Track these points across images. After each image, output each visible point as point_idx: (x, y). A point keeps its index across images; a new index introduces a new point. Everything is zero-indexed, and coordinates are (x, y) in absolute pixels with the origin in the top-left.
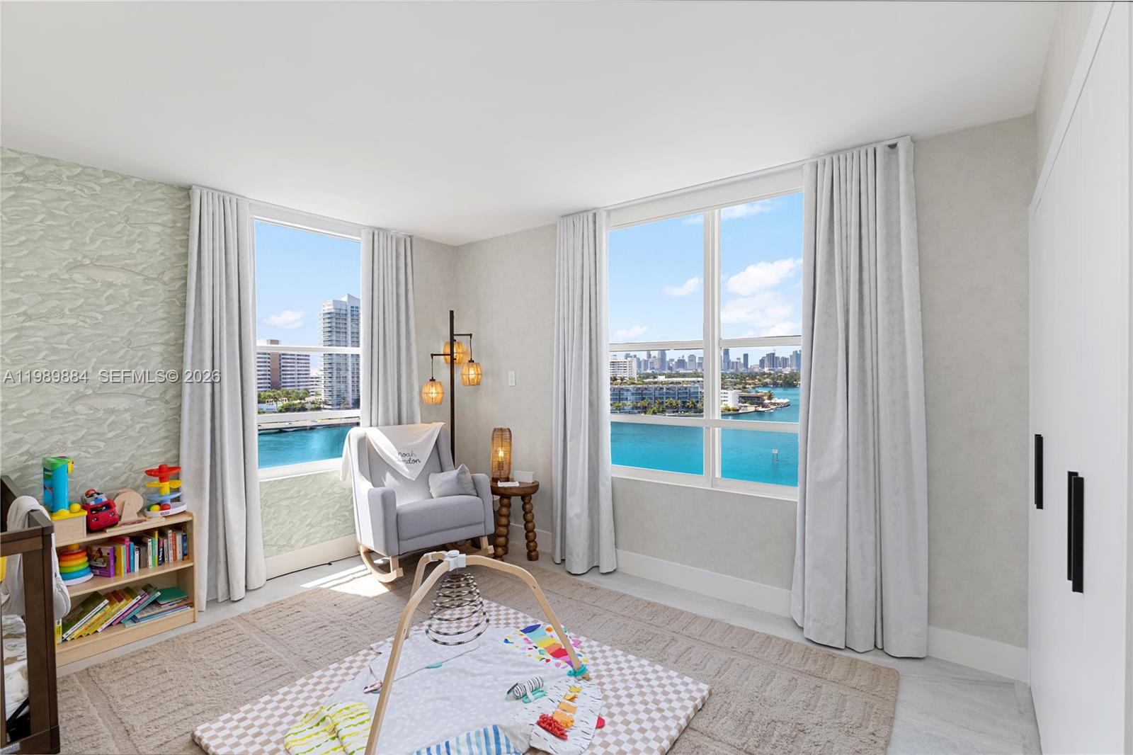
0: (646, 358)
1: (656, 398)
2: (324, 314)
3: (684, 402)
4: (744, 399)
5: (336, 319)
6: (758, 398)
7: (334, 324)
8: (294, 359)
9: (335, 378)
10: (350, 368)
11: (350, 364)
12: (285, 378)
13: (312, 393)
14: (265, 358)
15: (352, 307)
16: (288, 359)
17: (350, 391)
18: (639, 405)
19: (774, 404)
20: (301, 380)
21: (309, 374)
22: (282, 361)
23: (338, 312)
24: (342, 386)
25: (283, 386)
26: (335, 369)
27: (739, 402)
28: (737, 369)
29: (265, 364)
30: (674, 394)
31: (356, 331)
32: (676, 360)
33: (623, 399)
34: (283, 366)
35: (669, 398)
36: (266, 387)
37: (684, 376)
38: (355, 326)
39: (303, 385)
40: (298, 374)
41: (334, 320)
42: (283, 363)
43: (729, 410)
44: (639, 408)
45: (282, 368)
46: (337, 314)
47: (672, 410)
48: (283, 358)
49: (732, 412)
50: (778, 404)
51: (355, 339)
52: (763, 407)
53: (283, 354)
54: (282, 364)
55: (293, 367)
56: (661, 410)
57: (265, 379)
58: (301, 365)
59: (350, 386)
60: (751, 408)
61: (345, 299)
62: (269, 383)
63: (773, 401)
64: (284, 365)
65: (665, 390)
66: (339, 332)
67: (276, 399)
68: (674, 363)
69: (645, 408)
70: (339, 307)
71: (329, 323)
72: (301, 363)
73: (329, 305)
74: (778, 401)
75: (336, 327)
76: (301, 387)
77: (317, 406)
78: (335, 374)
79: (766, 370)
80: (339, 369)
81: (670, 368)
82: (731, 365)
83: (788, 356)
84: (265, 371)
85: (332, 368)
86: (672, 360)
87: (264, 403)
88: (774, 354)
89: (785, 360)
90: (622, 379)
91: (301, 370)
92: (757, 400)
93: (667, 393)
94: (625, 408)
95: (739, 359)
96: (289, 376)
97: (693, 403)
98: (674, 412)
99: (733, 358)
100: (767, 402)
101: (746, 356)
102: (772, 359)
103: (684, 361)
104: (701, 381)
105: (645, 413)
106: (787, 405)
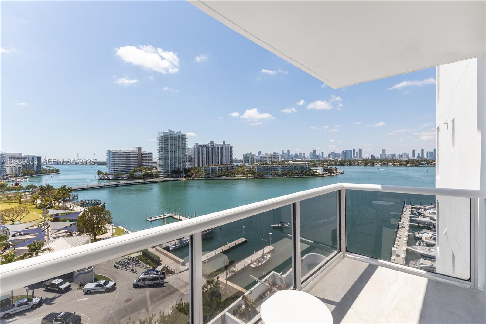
0: (282, 154)
1: (290, 170)
2: (160, 137)
3: (302, 172)
4: (326, 170)
6: (331, 170)
7: (163, 141)
8: (147, 155)
10: (169, 159)
11: (169, 157)
12: (143, 163)
13: (154, 168)
14: (136, 155)
15: (170, 134)
16: (145, 155)
17: (170, 167)
18: (284, 173)
20: (149, 163)
21: (152, 161)
22: (142, 156)
23: (165, 136)
24: (167, 166)
25: (143, 166)
27: (324, 172)
28: (319, 159)
29: (136, 157)
30: (298, 168)
31: (171, 144)
32: (294, 155)
33: (277, 170)
34: (143, 158)
35: (296, 170)
36: (136, 166)
37: (298, 161)
38: (171, 142)
39: (150, 165)
40: (148, 161)
41: (163, 140)
43: (320, 175)
44: (284, 174)
45: (142, 159)
46: (164, 137)
47: (297, 175)
48: (143, 155)
50: (339, 172)
51: (171, 147)
52: (333, 174)
53: (143, 153)
54: (142, 157)
55: (147, 158)
56: (292, 175)
57: (136, 163)
58: (149, 157)
59: (170, 166)
60: (329, 174)
61: (167, 131)
62: (137, 164)
63: (337, 171)
65: (294, 167)
66: (165, 144)
67: (141, 171)
68: (293, 156)
69: (286, 174)
70: (165, 134)
71: (161, 141)
73: (161, 134)
76: (149, 166)
77: (157, 173)
78: (164, 161)
79: (331, 158)
80: (165, 159)
81: (292, 158)
82: (316, 157)
83: (340, 153)
84: (136, 159)
85: (163, 158)
86: (293, 155)
88: (334, 152)
90: (276, 162)
91: (149, 159)
92: (331, 171)
93: (295, 168)
94: (278, 174)
95: (320, 154)
96: (145, 162)
97: (305, 172)
98: (298, 176)
99: (317, 154)
100: (335, 171)
101: (323, 153)
102: (333, 154)
103: (297, 155)
104: (307, 163)
105: (286, 176)
106: (343, 173)
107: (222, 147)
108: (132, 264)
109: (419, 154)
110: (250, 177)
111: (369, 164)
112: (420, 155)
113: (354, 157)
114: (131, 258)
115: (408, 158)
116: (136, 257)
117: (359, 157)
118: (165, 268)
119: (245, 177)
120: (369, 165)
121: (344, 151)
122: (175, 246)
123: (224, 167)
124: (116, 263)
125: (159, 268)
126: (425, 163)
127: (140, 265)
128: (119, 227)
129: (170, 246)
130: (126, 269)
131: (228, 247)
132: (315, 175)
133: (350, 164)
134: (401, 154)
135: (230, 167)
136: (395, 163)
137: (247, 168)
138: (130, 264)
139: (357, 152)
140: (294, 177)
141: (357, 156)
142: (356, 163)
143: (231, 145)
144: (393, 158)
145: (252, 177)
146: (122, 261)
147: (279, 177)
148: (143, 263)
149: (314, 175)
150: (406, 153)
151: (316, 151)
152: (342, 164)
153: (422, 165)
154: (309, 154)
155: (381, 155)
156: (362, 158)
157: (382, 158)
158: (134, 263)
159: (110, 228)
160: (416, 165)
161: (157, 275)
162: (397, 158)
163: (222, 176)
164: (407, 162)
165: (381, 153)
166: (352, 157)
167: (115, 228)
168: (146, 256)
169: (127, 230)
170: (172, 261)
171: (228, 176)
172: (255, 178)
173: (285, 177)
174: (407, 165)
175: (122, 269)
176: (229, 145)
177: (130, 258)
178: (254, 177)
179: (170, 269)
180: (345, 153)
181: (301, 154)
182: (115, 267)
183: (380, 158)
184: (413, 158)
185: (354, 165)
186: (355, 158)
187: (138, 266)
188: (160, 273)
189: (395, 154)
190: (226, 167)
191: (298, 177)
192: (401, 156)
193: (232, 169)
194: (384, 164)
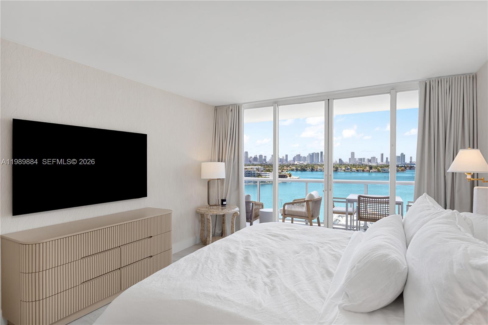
32: (253, 157)
68: (252, 159)
79: (296, 163)
81: (250, 161)
83: (306, 156)
86: (251, 157)
88: (300, 155)
89: (305, 158)
95: (283, 157)
101: (287, 156)
102: (298, 157)
103: (257, 158)
109: (387, 158)
113: (321, 161)
115: (377, 162)
121: (311, 154)
126: (388, 169)
133: (312, 170)
134: (370, 158)
136: (358, 169)
144: (361, 163)
150: (375, 157)
153: (385, 170)
154: (271, 157)
155: (350, 159)
157: (351, 162)
160: (378, 171)
162: (366, 162)
164: (371, 168)
174: (370, 171)
180: (312, 156)
181: (261, 156)
183: (348, 162)
184: (381, 163)
185: (316, 171)
189: (364, 158)
192: (369, 161)
194: (348, 169)
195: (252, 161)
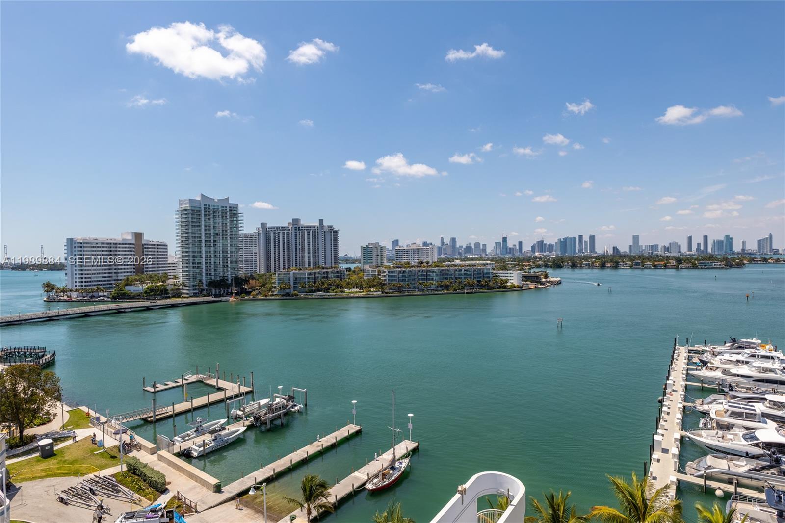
0: (440, 245)
1: (456, 278)
2: (182, 211)
3: (479, 282)
4: (526, 278)
5: (192, 214)
6: (537, 277)
7: (190, 219)
8: (154, 248)
9: (191, 264)
10: (204, 256)
11: (203, 252)
13: (169, 277)
14: (130, 248)
15: (205, 205)
16: (150, 248)
17: (204, 274)
18: (443, 283)
19: (549, 282)
20: (160, 266)
21: (167, 261)
22: (145, 250)
23: (194, 209)
24: (197, 271)
25: (146, 271)
26: (191, 257)
27: (522, 281)
28: (513, 254)
29: (130, 253)
30: (471, 275)
31: (208, 224)
32: (464, 247)
33: (429, 279)
35: (467, 277)
36: (131, 272)
37: (472, 259)
38: (207, 220)
39: (163, 270)
40: (158, 261)
41: (190, 216)
42: (146, 251)
43: (515, 287)
44: (443, 286)
45: (145, 256)
46: (192, 210)
47: (469, 287)
48: (145, 248)
49: (517, 289)
50: (552, 281)
51: (208, 232)
52: (541, 285)
53: (145, 245)
54: (144, 253)
55: (154, 255)
56: (460, 287)
58: (160, 253)
59: (204, 271)
60: (532, 286)
61: (199, 198)
62: (134, 269)
63: (548, 280)
64: (146, 253)
65: (463, 272)
66: (195, 226)
67: (142, 282)
68: (463, 249)
69: (447, 286)
70: (194, 204)
71: (186, 218)
72: (161, 252)
73: (186, 204)
74: (552, 279)
75: (192, 222)
76: (161, 272)
77: (176, 287)
78: (191, 260)
79: (537, 254)
80: (194, 257)
81: (460, 254)
82: (508, 251)
83: (553, 243)
85: (189, 256)
86: (461, 247)
87: (132, 285)
88: (542, 241)
89: (551, 246)
90: (428, 263)
91: (160, 258)
92: (535, 279)
93: (465, 274)
94: (432, 286)
95: (514, 245)
97: (486, 282)
98: (470, 289)
99: (510, 245)
100: (544, 280)
101: (520, 243)
102: (541, 245)
103: (471, 247)
104: (490, 264)
105: (448, 290)
106: (559, 283)
107: (317, 231)
108: (101, 493)
109: (699, 245)
110: (375, 294)
111: (609, 265)
112: (702, 248)
113: (581, 250)
114: (100, 478)
115: (680, 252)
116: (112, 476)
117: (591, 252)
118: (177, 498)
119: (364, 293)
120: (608, 267)
121: (562, 240)
122: (202, 449)
123: (319, 273)
124: (65, 492)
125: (163, 500)
126: (711, 263)
127: (120, 494)
128: (80, 408)
129: (194, 447)
130: (87, 505)
131: (319, 446)
132: (505, 287)
133: (574, 266)
134: (667, 245)
135: (332, 272)
136: (656, 263)
137: (368, 275)
138: (97, 492)
139: (585, 242)
140: (464, 293)
141: (586, 248)
142: (584, 263)
143: (336, 228)
144: (652, 253)
145: (379, 293)
146: (79, 486)
147: (432, 293)
148: (126, 490)
149: (503, 287)
150: (677, 243)
151: (507, 239)
152: (558, 265)
153: (706, 266)
154: (494, 245)
155: (630, 247)
156: (596, 253)
157: (633, 252)
158: (106, 491)
159: (55, 411)
160: (695, 267)
161: (152, 518)
162: (660, 252)
163: (315, 291)
164: (679, 261)
165: (631, 244)
166: (577, 252)
167: (70, 409)
168: (134, 473)
169: (98, 415)
170: (193, 483)
171: (328, 292)
172: (385, 295)
173: (446, 292)
174: (678, 267)
175: (77, 505)
176: (331, 228)
177: (97, 479)
178: (382, 293)
179: (187, 501)
180: (564, 243)
181: (477, 245)
182: (62, 500)
183: (628, 252)
184: (688, 253)
185: (581, 267)
186: (583, 253)
187: (114, 497)
188: (160, 513)
189: (656, 245)
190: (324, 273)
191: (471, 293)
192: (667, 249)
193: (337, 276)
194: (637, 264)
195: (463, 253)
